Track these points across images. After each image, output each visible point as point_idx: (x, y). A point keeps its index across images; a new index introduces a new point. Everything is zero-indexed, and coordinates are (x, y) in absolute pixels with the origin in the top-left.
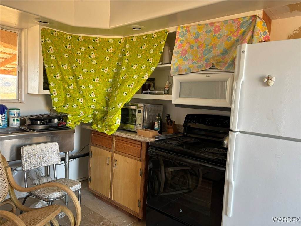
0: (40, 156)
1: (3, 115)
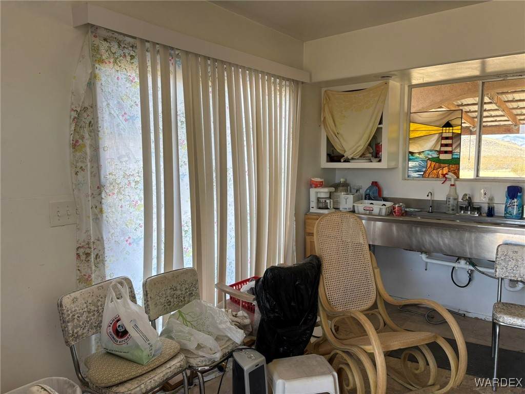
1: (515, 200)
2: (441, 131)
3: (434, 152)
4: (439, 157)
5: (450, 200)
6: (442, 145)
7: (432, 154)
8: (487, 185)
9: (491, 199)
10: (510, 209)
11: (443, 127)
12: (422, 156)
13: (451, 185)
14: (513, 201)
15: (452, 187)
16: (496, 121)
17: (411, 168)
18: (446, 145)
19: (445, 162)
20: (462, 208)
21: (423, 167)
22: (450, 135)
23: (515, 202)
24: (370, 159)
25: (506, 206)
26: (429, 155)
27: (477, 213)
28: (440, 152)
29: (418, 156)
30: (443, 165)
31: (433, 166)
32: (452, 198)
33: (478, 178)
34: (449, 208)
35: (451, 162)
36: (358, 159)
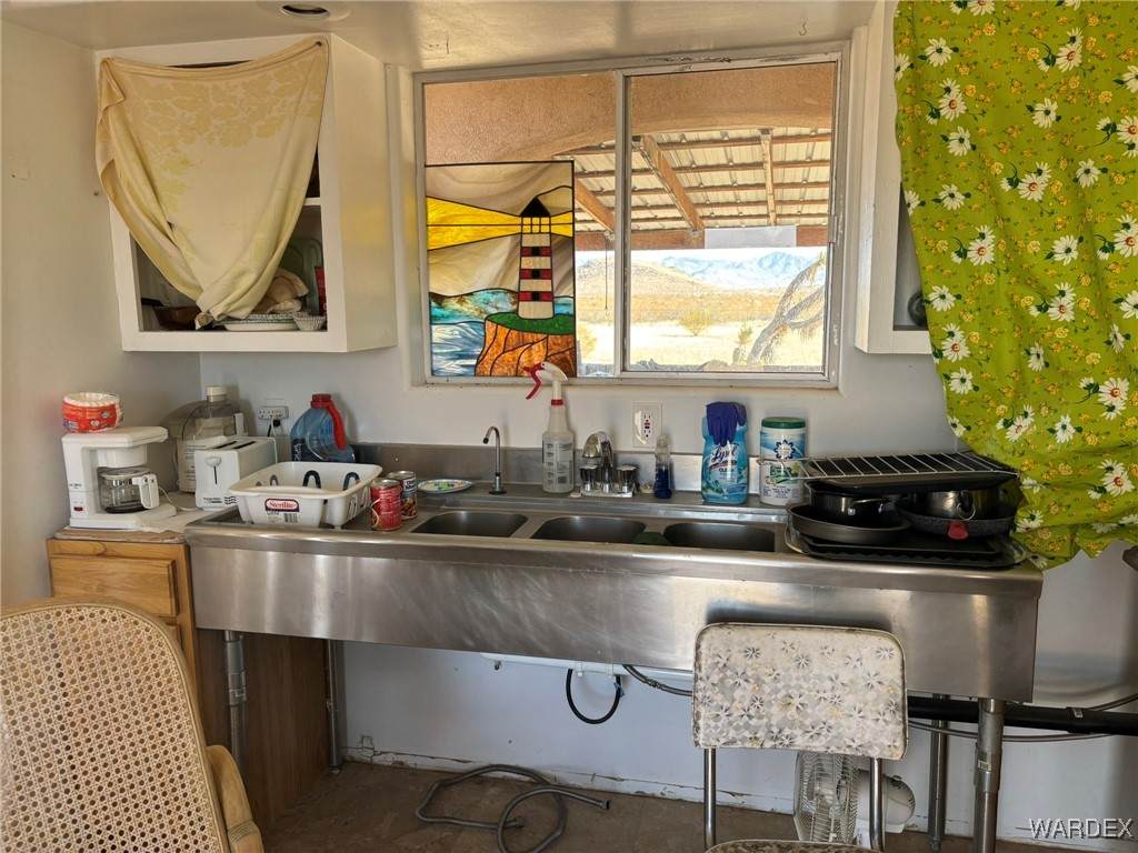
0: (783, 692)
1: (729, 447)
2: (518, 229)
3: (501, 295)
4: (516, 312)
5: (553, 450)
6: (526, 274)
7: (497, 301)
8: (651, 397)
9: (664, 443)
10: (716, 473)
11: (523, 215)
12: (469, 308)
13: (554, 403)
14: (723, 450)
15: (557, 408)
16: (655, 219)
17: (440, 345)
18: (536, 274)
19: (534, 325)
20: (586, 475)
21: (476, 343)
22: (544, 241)
23: (727, 454)
24: (291, 321)
25: (705, 464)
26: (487, 303)
27: (630, 488)
28: (519, 296)
29: (457, 306)
30: (529, 337)
31: (501, 338)
32: (556, 443)
33: (625, 375)
34: (550, 474)
35: (552, 326)
36: (247, 319)
